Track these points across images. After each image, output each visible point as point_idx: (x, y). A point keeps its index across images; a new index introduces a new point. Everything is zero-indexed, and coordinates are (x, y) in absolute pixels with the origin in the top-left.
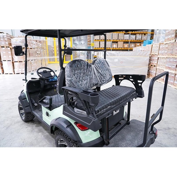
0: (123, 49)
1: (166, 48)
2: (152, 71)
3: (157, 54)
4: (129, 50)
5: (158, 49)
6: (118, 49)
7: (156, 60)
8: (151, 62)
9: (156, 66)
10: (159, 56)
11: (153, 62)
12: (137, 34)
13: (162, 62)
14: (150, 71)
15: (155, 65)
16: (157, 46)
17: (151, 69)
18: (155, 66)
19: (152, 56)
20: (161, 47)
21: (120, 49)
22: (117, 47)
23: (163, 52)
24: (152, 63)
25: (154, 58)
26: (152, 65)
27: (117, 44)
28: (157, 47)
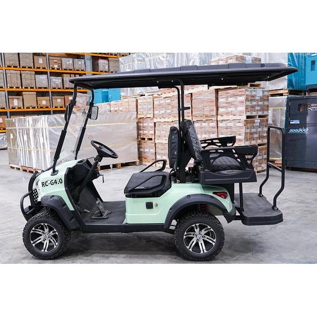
0: (38, 110)
1: (168, 105)
2: (146, 150)
3: (151, 116)
4: (52, 113)
5: (152, 107)
6: (26, 110)
7: (152, 127)
8: (141, 132)
9: (153, 138)
10: (155, 120)
11: (145, 132)
12: (64, 75)
13: (165, 129)
14: (142, 150)
15: (150, 137)
16: (149, 100)
17: (142, 146)
18: (151, 139)
19: (141, 120)
20: (155, 103)
21: (31, 109)
22: (21, 105)
23: (162, 112)
24: (144, 134)
25: (145, 124)
26: (144, 139)
27: (21, 98)
28: (148, 102)
